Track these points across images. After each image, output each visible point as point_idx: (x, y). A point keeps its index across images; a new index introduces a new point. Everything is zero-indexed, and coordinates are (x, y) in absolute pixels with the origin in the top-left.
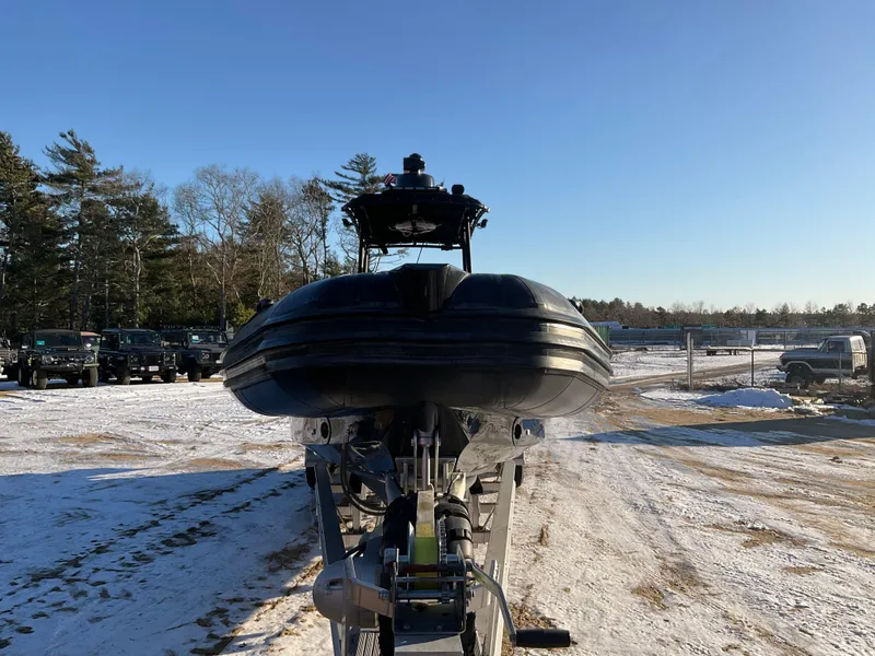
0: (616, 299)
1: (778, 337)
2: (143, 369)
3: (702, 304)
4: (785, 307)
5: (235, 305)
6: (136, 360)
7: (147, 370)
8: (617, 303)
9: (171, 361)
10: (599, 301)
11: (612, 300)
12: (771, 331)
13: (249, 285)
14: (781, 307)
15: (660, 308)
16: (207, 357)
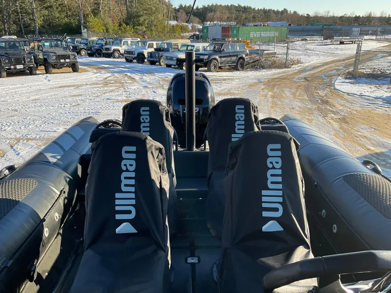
0: (285, 9)
1: (370, 32)
2: (12, 67)
3: (328, 12)
4: (370, 14)
5: (87, 15)
6: (7, 61)
7: (15, 68)
8: (285, 11)
9: (30, 61)
10: (276, 10)
11: (283, 9)
12: (367, 28)
13: (95, 4)
14: (368, 14)
15: (308, 15)
16: (54, 58)
